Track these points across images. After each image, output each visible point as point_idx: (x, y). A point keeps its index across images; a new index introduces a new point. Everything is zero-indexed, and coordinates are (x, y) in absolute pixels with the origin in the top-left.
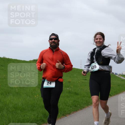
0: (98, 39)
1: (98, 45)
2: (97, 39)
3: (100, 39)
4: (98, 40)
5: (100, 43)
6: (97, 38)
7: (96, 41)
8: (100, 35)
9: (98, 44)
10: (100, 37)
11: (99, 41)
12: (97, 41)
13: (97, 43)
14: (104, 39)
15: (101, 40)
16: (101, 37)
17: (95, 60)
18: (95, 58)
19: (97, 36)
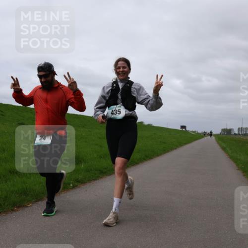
0: (121, 68)
1: (122, 78)
2: (119, 68)
3: (124, 67)
4: (121, 70)
5: (124, 74)
6: (119, 66)
7: (118, 70)
9: (121, 76)
11: (122, 71)
12: (119, 72)
13: (120, 74)
14: (130, 69)
15: (126, 70)
16: (126, 65)
17: (119, 101)
18: (120, 97)
19: (120, 63)
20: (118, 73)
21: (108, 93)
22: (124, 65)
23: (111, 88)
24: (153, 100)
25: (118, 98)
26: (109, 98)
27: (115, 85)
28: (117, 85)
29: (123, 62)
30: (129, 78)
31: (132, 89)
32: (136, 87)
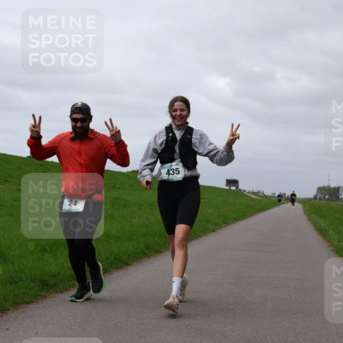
0: (179, 111)
1: (178, 123)
2: (176, 110)
3: (182, 110)
4: (178, 113)
5: (182, 118)
6: (175, 107)
7: (174, 114)
8: (181, 101)
9: (178, 121)
10: (181, 105)
11: (180, 115)
12: (176, 115)
13: (176, 118)
14: (189, 111)
15: (184, 113)
16: (184, 107)
17: (177, 155)
18: (177, 151)
19: (176, 104)
20: (173, 118)
21: (161, 145)
22: (181, 107)
23: (165, 138)
24: (225, 153)
25: (175, 152)
26: (163, 151)
27: (171, 135)
28: (174, 134)
29: (181, 103)
30: (187, 123)
31: (193, 139)
32: (198, 137)
